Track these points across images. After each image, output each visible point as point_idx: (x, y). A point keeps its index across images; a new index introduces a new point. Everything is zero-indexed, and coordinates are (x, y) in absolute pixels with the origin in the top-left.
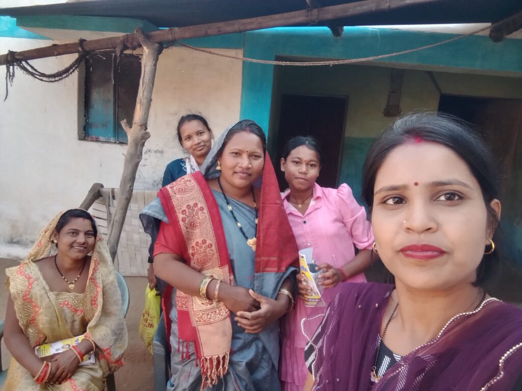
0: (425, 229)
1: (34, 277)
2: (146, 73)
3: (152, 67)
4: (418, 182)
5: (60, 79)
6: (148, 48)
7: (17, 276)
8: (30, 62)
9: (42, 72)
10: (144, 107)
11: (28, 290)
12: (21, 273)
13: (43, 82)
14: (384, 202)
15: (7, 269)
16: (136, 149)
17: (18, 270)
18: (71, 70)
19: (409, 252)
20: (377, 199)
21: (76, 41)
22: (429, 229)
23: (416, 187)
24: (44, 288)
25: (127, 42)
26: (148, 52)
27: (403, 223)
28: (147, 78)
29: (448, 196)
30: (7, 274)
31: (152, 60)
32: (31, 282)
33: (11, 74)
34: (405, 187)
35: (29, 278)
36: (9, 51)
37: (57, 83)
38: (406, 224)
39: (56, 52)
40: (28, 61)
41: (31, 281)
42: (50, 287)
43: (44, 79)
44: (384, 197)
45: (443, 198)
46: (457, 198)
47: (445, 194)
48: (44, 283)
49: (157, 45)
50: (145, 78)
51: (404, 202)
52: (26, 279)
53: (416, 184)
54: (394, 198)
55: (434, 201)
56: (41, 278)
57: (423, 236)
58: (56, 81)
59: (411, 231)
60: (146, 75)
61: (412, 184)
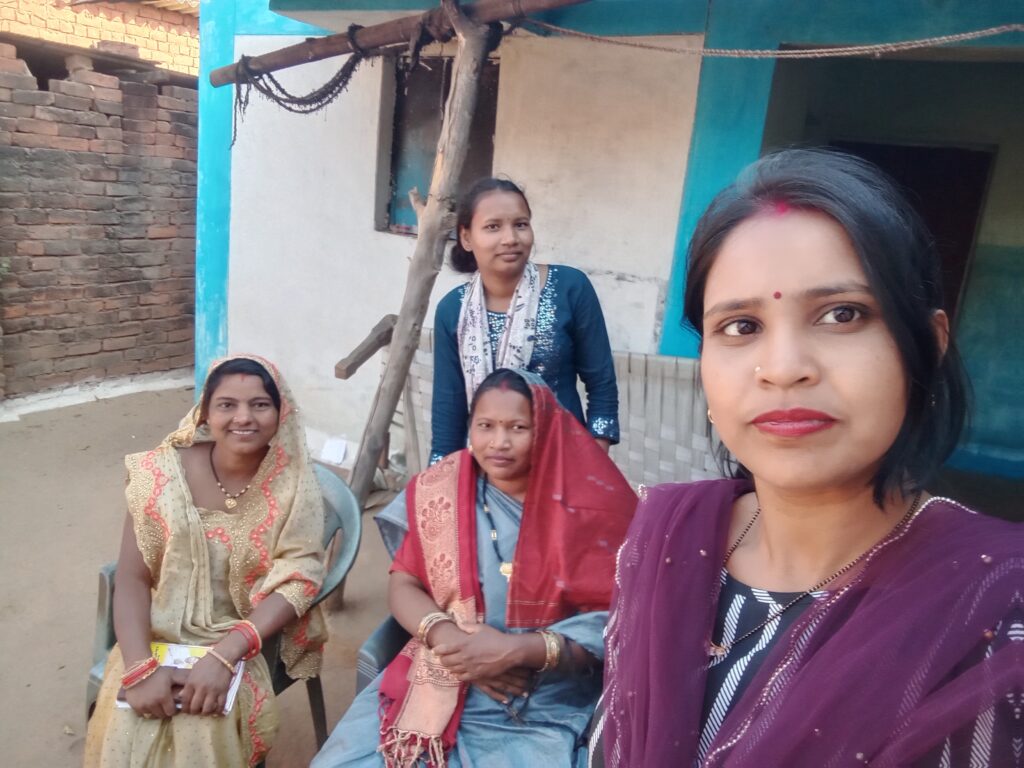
0: (797, 379)
1: (168, 474)
2: (458, 88)
3: (472, 75)
4: (780, 291)
5: (319, 107)
6: (464, 36)
7: (142, 469)
8: (276, 74)
9: (292, 95)
10: (451, 161)
11: (153, 496)
12: (147, 464)
13: (292, 113)
14: (720, 330)
15: (127, 456)
16: (430, 249)
17: (145, 458)
18: (337, 88)
19: (768, 425)
20: (708, 323)
21: (343, 29)
22: (804, 379)
23: (777, 301)
24: (182, 498)
25: (429, 25)
26: (466, 43)
27: (754, 371)
28: (460, 101)
29: (839, 312)
30: (127, 464)
31: (472, 59)
32: (161, 483)
33: (243, 99)
34: (757, 303)
35: (160, 475)
36: (243, 56)
37: (314, 113)
38: (760, 373)
39: (310, 53)
40: (272, 73)
41: (162, 480)
42: (193, 498)
43: (295, 107)
44: (723, 321)
45: (830, 318)
46: (857, 315)
47: (836, 309)
48: (184, 487)
49: (484, 29)
50: (456, 99)
51: (758, 329)
52: (153, 477)
53: (778, 296)
54: (740, 322)
55: (814, 324)
56: (181, 479)
57: (792, 393)
58: (312, 110)
59: (769, 386)
60: (457, 93)
61: (770, 296)
